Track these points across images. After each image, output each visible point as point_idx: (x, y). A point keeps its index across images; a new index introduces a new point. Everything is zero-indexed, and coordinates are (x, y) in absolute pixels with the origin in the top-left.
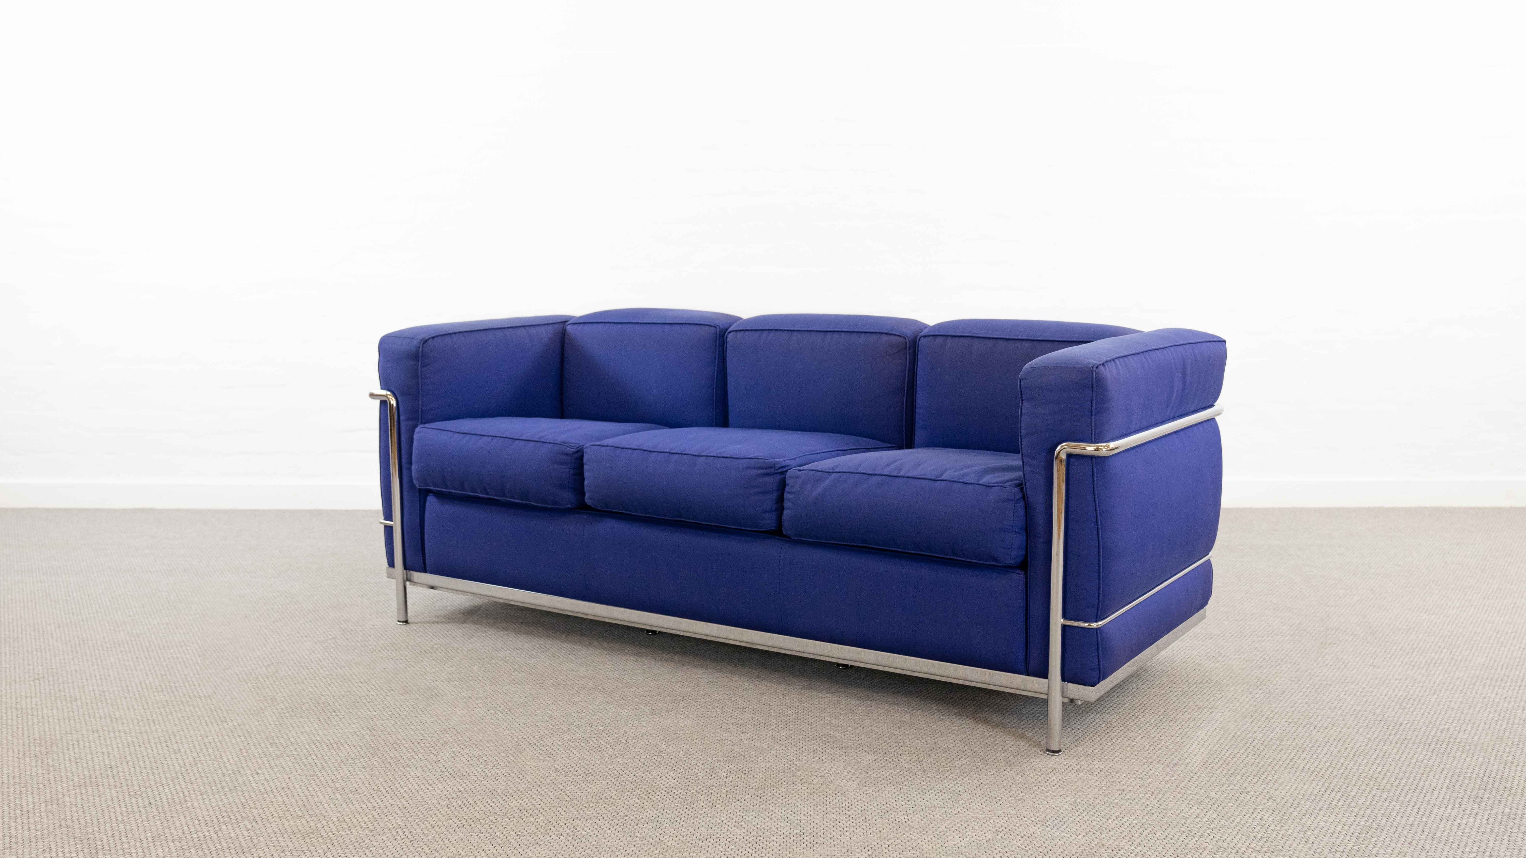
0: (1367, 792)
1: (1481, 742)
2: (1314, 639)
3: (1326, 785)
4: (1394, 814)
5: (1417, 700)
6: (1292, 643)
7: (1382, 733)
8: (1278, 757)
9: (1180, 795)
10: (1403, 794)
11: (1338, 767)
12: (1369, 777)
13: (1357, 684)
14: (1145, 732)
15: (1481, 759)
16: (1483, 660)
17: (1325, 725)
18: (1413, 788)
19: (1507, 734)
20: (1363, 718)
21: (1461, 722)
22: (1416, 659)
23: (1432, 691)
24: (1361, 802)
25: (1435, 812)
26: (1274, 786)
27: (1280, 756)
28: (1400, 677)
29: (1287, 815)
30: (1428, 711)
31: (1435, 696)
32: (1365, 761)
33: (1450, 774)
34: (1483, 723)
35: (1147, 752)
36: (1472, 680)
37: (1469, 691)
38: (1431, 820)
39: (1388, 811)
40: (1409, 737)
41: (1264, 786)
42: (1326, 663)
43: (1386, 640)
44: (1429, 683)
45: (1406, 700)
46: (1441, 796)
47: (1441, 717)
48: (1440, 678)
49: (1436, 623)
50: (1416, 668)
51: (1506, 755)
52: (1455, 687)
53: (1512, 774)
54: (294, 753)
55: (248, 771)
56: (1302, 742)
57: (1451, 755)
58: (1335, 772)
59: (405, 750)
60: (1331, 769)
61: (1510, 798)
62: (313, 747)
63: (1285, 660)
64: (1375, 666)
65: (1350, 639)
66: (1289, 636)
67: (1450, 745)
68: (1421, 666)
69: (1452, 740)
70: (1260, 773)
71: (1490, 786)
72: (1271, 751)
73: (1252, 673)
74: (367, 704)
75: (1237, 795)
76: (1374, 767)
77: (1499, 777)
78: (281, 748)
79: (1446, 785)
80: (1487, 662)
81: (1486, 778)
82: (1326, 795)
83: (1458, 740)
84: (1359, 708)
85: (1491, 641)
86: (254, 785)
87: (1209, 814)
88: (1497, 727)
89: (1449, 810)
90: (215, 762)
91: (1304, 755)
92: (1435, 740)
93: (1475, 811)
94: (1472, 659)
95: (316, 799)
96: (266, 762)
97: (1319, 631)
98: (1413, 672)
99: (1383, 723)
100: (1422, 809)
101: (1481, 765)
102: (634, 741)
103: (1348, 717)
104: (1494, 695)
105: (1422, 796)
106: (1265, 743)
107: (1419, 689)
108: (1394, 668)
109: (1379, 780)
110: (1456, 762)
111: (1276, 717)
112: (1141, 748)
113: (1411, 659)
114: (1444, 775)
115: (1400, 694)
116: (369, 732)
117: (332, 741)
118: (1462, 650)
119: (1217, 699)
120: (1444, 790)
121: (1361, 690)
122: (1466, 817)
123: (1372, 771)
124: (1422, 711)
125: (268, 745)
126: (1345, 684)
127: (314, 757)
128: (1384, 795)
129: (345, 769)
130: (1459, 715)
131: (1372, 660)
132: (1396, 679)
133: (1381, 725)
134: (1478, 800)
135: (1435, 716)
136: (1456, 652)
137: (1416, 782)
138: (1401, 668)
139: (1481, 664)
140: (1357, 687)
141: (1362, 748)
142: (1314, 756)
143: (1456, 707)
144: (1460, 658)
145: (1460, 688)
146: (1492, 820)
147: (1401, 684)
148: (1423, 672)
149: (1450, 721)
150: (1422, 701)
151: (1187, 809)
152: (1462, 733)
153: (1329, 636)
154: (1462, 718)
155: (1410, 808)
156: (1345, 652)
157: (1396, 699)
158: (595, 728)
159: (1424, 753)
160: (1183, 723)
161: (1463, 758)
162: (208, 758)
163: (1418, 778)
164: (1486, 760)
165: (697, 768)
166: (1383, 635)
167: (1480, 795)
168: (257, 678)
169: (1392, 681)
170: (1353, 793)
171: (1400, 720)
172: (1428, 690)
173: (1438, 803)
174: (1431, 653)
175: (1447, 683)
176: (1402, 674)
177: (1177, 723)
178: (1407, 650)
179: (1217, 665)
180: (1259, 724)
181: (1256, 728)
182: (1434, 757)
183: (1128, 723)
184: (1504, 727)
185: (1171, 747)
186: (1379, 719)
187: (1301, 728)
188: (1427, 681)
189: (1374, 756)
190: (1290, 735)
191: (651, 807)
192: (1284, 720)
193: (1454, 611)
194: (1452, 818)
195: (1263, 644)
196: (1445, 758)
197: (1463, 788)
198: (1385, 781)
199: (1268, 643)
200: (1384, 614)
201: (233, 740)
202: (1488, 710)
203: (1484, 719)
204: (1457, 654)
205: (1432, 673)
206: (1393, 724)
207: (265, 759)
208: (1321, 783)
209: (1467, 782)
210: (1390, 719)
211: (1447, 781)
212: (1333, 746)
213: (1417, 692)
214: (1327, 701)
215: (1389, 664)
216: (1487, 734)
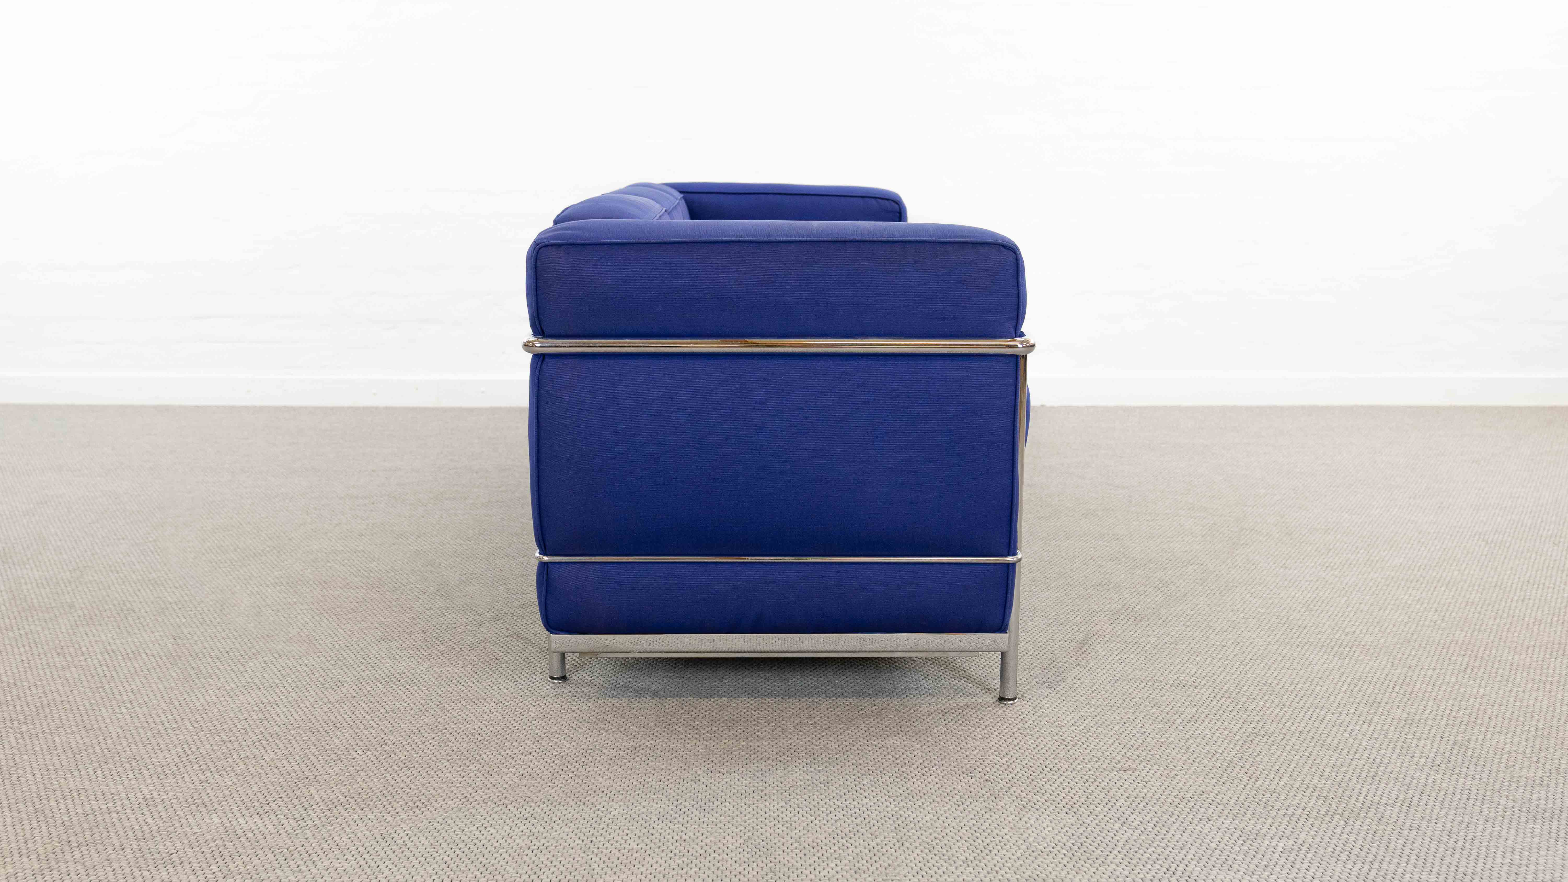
0: (1259, 697)
1: (1387, 644)
4: (1284, 720)
8: (1170, 662)
9: (1059, 702)
10: (1297, 700)
13: (1265, 586)
15: (1384, 663)
18: (1309, 693)
19: (1415, 636)
20: (1266, 621)
21: (1369, 624)
22: (1330, 560)
23: (1343, 592)
24: (1250, 708)
25: (1328, 718)
29: (1171, 722)
31: (1346, 598)
32: (1261, 666)
34: (1391, 626)
37: (1382, 593)
38: (1323, 726)
39: (1279, 718)
41: (1151, 692)
42: (1236, 564)
44: (1341, 585)
47: (1348, 619)
51: (1411, 658)
52: (1368, 589)
53: (1415, 678)
55: (25, 684)
58: (1228, 677)
59: (210, 660)
60: (1224, 674)
61: (1409, 703)
62: (107, 657)
63: (1192, 562)
64: (1286, 568)
72: (1164, 656)
74: (178, 611)
79: (1343, 689)
82: (1215, 701)
83: (1363, 643)
84: (1263, 610)
85: (1412, 541)
86: (29, 698)
87: (1086, 722)
89: (1343, 716)
91: (1198, 659)
92: (1339, 643)
93: (1371, 717)
95: (97, 713)
96: (48, 673)
97: (1232, 532)
98: (1325, 574)
99: (1286, 625)
100: (1315, 715)
101: (1383, 669)
104: (1407, 597)
105: (1317, 701)
106: (1158, 648)
111: (1173, 621)
113: (1326, 560)
114: (1343, 679)
115: (1309, 596)
116: (172, 640)
117: (129, 651)
118: (1380, 550)
119: (1113, 602)
120: (1341, 695)
122: (1361, 722)
123: (1268, 675)
124: (1330, 613)
125: (55, 655)
129: (137, 680)
132: (1307, 581)
133: (1284, 628)
134: (1376, 705)
136: (1374, 552)
137: (1313, 687)
143: (1366, 609)
146: (1387, 726)
148: (1336, 573)
149: (1357, 623)
150: (1330, 604)
151: (1064, 717)
153: (1243, 537)
154: (1371, 620)
155: (1302, 714)
156: (1257, 553)
157: (1304, 602)
163: (1315, 682)
164: (1390, 664)
165: (534, 677)
167: (1379, 700)
168: (58, 583)
169: (1302, 582)
170: (1244, 699)
172: (1338, 592)
173: (1332, 709)
177: (1067, 627)
178: (1323, 551)
179: (1120, 566)
180: (1154, 628)
182: (1335, 661)
184: (1412, 629)
186: (1282, 622)
188: (1339, 583)
191: (474, 719)
192: (1182, 623)
194: (1345, 724)
195: (1171, 545)
196: (1346, 661)
197: (1361, 693)
201: (16, 650)
202: (1398, 612)
203: (1393, 622)
204: (1374, 555)
205: (1346, 574)
207: (47, 671)
208: (1211, 689)
210: (1295, 622)
211: (1346, 685)
213: (1327, 594)
215: (1301, 565)
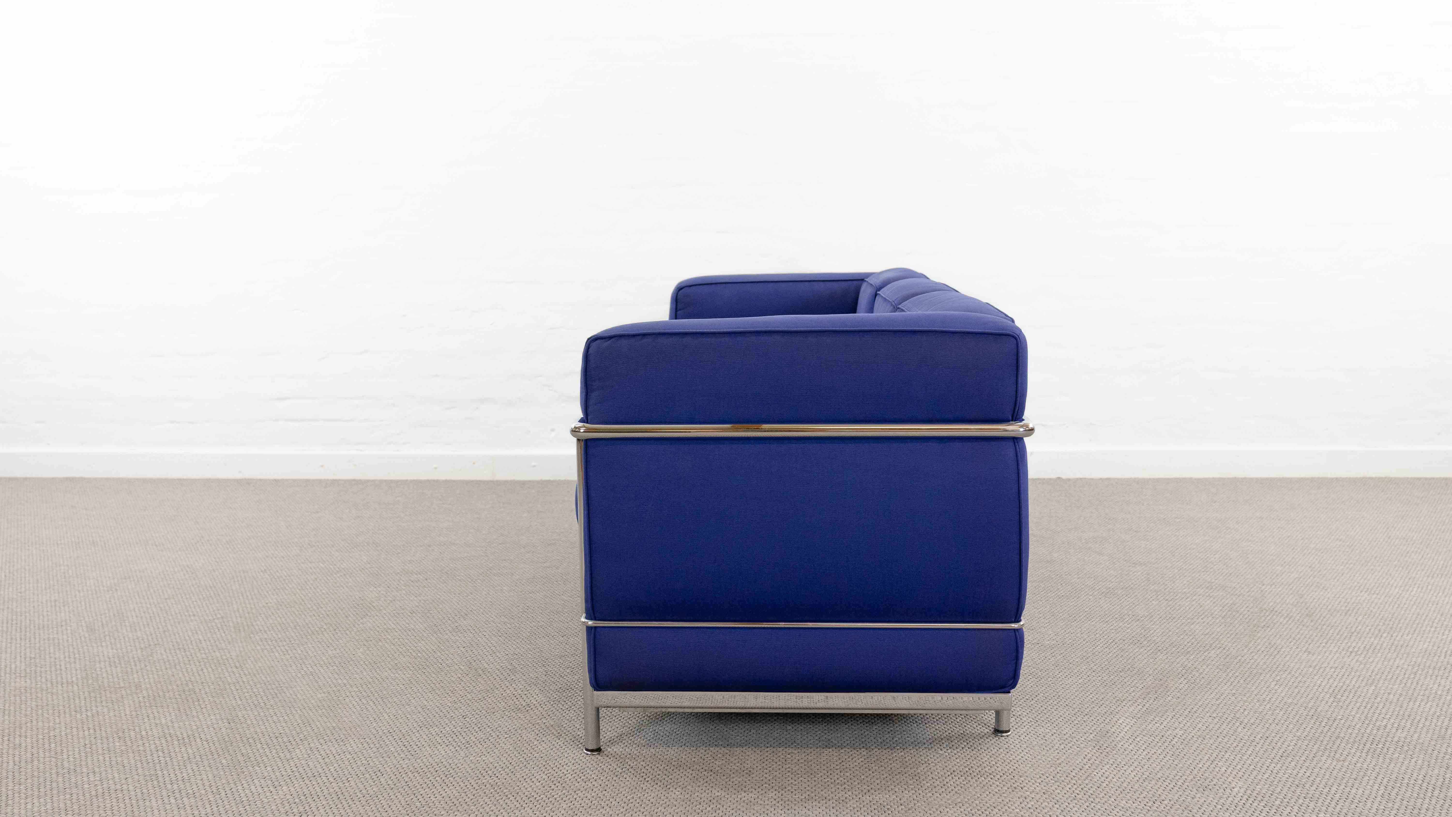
2: (1247, 621)
3: (1249, 792)
5: (1353, 691)
6: (1223, 625)
7: (1313, 731)
11: (1263, 771)
12: (1297, 783)
14: (1056, 728)
16: (1425, 646)
17: (1252, 721)
26: (1192, 793)
27: (1200, 757)
28: (1336, 665)
30: (1364, 704)
33: (1386, 780)
35: (1056, 751)
36: (1413, 668)
40: (1342, 735)
43: (1323, 623)
45: (1342, 692)
46: (1375, 807)
48: (1379, 666)
49: (1376, 604)
50: (1353, 654)
54: (141, 748)
56: (1226, 740)
57: (1388, 756)
65: (1285, 622)
66: (1220, 618)
67: (1387, 745)
68: (1359, 653)
69: (1389, 739)
70: (1177, 778)
71: (1429, 794)
73: (1178, 660)
75: (1150, 804)
76: (1302, 771)
77: (1439, 783)
78: (129, 743)
80: (1430, 647)
81: (1425, 785)
88: (1439, 724)
90: (53, 759)
94: (1413, 644)
102: (506, 736)
103: (1278, 711)
107: (1355, 679)
108: (1330, 654)
109: (1307, 786)
110: (1392, 765)
112: (1050, 746)
121: (1293, 680)
126: (1276, 673)
127: (160, 753)
128: (1312, 805)
130: (1397, 709)
131: (1307, 646)
135: (1372, 711)
138: (1337, 655)
139: (1424, 650)
140: (1290, 676)
141: (1291, 748)
142: (1238, 757)
144: (1401, 643)
145: (1400, 678)
147: (1336, 673)
152: (1400, 731)
158: (468, 720)
159: (1358, 754)
160: (1098, 718)
161: (1401, 760)
162: (47, 754)
166: (1320, 617)
171: (1334, 715)
174: (1371, 638)
175: (1386, 673)
176: (1338, 661)
181: (1177, 724)
183: (1039, 717)
185: (1082, 746)
187: (1225, 724)
189: (1303, 758)
190: (1213, 732)
193: (1397, 590)
198: (1314, 788)
199: (1197, 627)
200: (1321, 593)
206: (1326, 720)
209: (1404, 789)
212: (1259, 746)
214: (1255, 693)
216: (1427, 732)
